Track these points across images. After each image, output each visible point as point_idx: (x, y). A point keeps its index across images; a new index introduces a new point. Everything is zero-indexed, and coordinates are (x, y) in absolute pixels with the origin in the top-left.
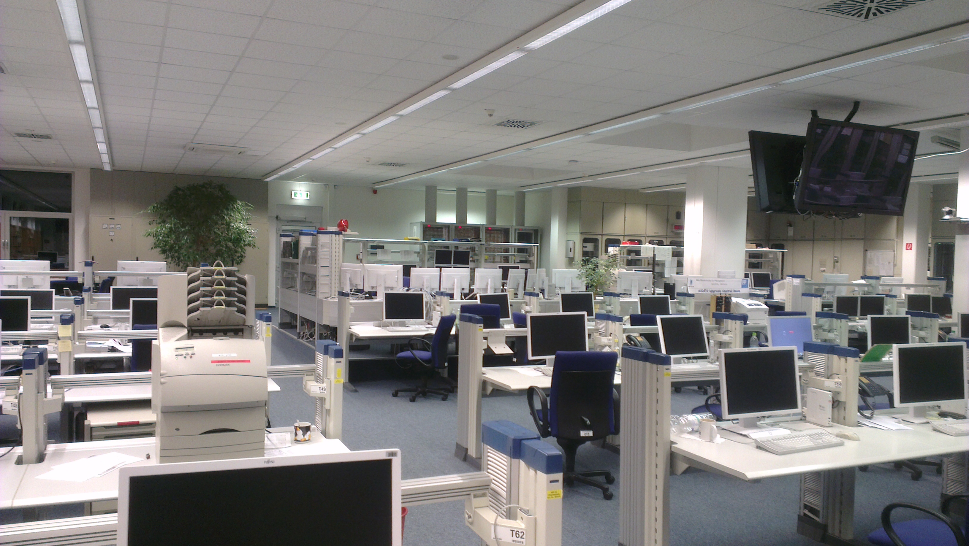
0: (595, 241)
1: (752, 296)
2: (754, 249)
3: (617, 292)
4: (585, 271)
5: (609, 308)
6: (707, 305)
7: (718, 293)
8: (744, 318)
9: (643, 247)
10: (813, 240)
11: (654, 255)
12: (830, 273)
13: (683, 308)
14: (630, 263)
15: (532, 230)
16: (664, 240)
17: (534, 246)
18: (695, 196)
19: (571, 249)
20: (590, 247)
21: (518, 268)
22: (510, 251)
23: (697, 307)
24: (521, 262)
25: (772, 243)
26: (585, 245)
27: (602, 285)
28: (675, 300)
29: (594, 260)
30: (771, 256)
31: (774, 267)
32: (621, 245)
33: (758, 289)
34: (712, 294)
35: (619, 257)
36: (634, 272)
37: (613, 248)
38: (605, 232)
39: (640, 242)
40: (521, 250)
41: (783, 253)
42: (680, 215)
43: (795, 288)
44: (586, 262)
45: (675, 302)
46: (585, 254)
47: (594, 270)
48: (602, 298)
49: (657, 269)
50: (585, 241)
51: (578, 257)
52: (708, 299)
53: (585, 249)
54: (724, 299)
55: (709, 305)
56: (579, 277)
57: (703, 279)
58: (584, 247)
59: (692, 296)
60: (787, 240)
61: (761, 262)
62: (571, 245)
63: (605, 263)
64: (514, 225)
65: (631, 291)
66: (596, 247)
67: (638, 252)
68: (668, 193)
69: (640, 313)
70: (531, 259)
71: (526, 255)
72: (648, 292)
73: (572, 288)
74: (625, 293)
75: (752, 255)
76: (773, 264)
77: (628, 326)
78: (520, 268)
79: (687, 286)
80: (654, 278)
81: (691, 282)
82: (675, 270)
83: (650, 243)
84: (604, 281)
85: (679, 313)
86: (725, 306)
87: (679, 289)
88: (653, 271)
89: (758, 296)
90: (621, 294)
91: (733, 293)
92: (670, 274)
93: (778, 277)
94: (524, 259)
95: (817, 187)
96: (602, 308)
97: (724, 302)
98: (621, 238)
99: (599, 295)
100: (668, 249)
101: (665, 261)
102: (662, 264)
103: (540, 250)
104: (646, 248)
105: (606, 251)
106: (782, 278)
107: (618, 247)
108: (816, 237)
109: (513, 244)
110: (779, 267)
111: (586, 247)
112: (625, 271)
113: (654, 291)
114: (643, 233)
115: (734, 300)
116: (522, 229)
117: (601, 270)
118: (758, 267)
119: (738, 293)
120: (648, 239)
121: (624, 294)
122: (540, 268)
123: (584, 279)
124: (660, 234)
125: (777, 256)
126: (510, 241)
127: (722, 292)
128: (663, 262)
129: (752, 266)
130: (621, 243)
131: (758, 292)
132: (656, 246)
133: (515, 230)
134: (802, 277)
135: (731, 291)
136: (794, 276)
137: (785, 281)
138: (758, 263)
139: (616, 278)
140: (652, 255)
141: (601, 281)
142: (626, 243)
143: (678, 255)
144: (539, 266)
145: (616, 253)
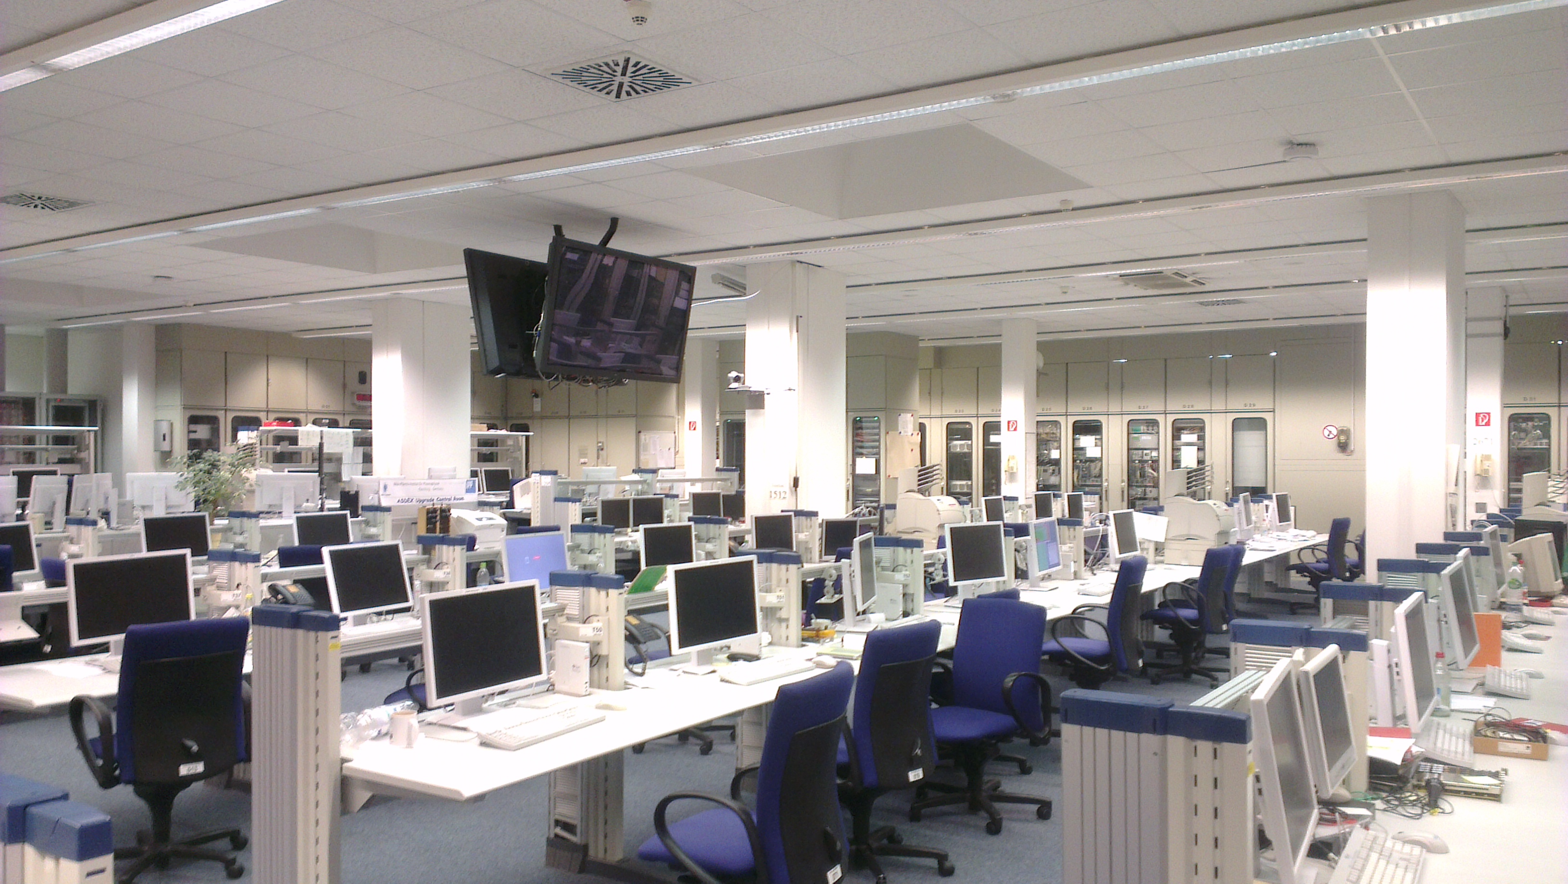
0: (213, 421)
1: (482, 504)
2: (483, 431)
3: (254, 510)
4: (191, 475)
5: (239, 539)
6: (413, 523)
7: (429, 503)
8: (470, 542)
9: (302, 431)
10: (569, 417)
11: (321, 445)
12: (594, 466)
13: (373, 531)
14: (280, 459)
15: (84, 401)
16: (339, 418)
17: (89, 431)
18: (388, 346)
19: (164, 436)
20: (202, 432)
21: (54, 473)
22: (37, 442)
23: (396, 528)
24: (61, 461)
25: (510, 423)
26: (193, 427)
27: (227, 499)
28: (360, 518)
29: (208, 454)
30: (510, 442)
31: (516, 458)
32: (261, 428)
33: (493, 494)
34: (421, 505)
35: (258, 449)
36: (286, 473)
37: (246, 432)
38: (230, 405)
39: (297, 422)
40: (60, 440)
41: (527, 437)
42: (364, 378)
43: (544, 489)
44: (194, 458)
45: (360, 522)
46: (193, 444)
47: (209, 472)
48: (226, 522)
49: (328, 468)
50: (194, 420)
51: (180, 449)
52: (414, 514)
53: (193, 436)
54: (439, 512)
55: (416, 523)
56: (181, 486)
57: (405, 482)
58: (190, 432)
59: (388, 509)
60: (531, 418)
61: (497, 453)
62: (165, 428)
63: (229, 460)
64: (45, 391)
65: (281, 506)
66: (215, 432)
67: (294, 440)
68: (343, 341)
69: (297, 543)
70: (83, 455)
71: (74, 449)
72: (311, 508)
73: (168, 507)
74: (269, 510)
75: (483, 442)
76: (514, 455)
77: (276, 568)
78: (59, 473)
79: (377, 493)
80: (322, 483)
81: (385, 488)
82: (360, 468)
83: (315, 423)
84: (229, 491)
85: (366, 540)
86: (441, 524)
87: (365, 500)
88: (320, 471)
89: (491, 505)
90: (262, 513)
91: (452, 502)
92: (351, 475)
93: (521, 474)
94: (68, 456)
95: (572, 340)
96: (226, 540)
97: (438, 518)
98: (262, 416)
99: (221, 517)
100: (347, 434)
101: (341, 454)
102: (337, 460)
103: (102, 438)
104: (308, 433)
105: (234, 438)
106: (527, 476)
107: (256, 432)
108: (572, 413)
109: (44, 427)
110: (522, 459)
111: (195, 432)
112: (269, 472)
113: (322, 505)
114: (303, 407)
115: (455, 513)
116: (61, 400)
117: (224, 473)
118: (492, 460)
119: (461, 501)
120: (312, 417)
121: (268, 513)
122: (103, 472)
123: (190, 489)
124: (333, 408)
125: (518, 443)
126: (37, 424)
127: (435, 501)
128: (339, 456)
129: (483, 458)
130: (263, 424)
131: (493, 499)
132: (325, 429)
133: (48, 401)
134: (555, 473)
135: (450, 500)
136: (542, 473)
137: (529, 480)
138: (491, 454)
139: (251, 485)
140: (318, 444)
141: (222, 492)
142: (270, 425)
143: (364, 442)
144: (100, 467)
145: (251, 441)
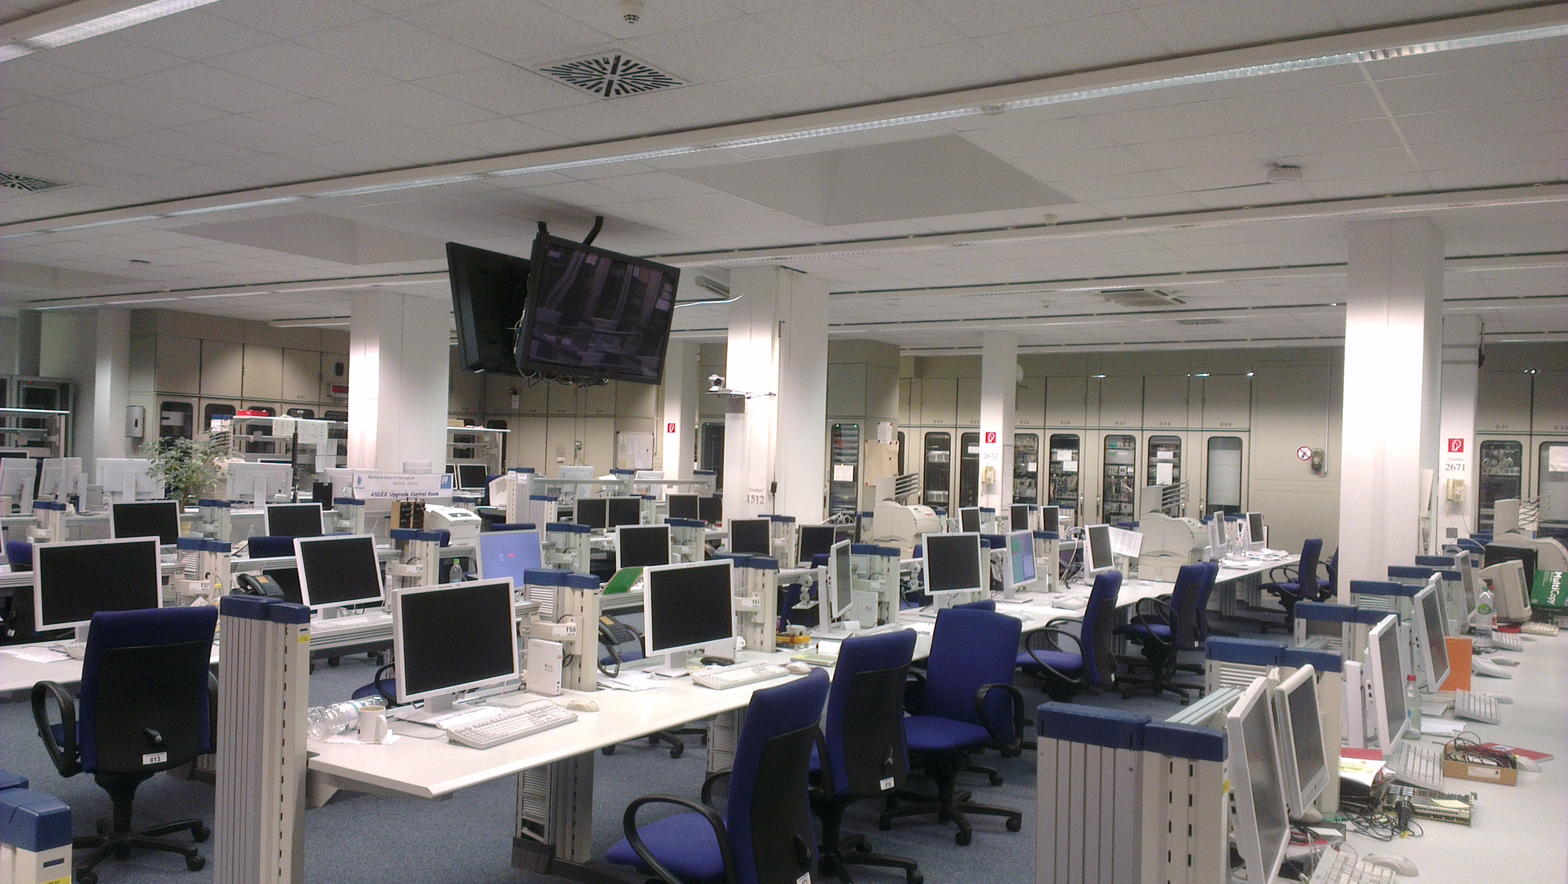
0: (186, 409)
1: (457, 501)
2: (461, 427)
3: (225, 499)
4: (163, 462)
5: (210, 528)
6: (386, 517)
7: (403, 497)
8: (444, 538)
9: (277, 420)
10: (547, 416)
11: (295, 436)
12: (571, 465)
13: (346, 523)
14: (253, 448)
15: (56, 384)
16: (315, 409)
17: (59, 414)
18: (366, 339)
19: (136, 421)
20: (175, 419)
21: (23, 455)
22: (7, 423)
23: (369, 522)
24: (31, 444)
25: (488, 419)
26: (166, 414)
27: (197, 487)
28: (332, 511)
29: (181, 442)
30: (487, 439)
31: (492, 455)
32: (234, 417)
33: (468, 491)
34: (395, 499)
35: (231, 438)
36: (259, 463)
37: (220, 420)
38: (204, 392)
39: (271, 412)
40: (30, 422)
41: (505, 434)
42: (342, 369)
43: (520, 486)
44: (166, 446)
45: (332, 515)
46: (165, 430)
47: (181, 460)
48: (197, 510)
49: (301, 459)
50: (167, 407)
51: (152, 435)
52: (387, 509)
53: (165, 423)
54: (413, 507)
55: (390, 517)
56: (151, 472)
57: (379, 475)
58: (162, 418)
59: (361, 502)
60: (510, 415)
61: (473, 449)
62: (137, 414)
63: (202, 448)
64: (16, 373)
65: (253, 496)
66: (188, 419)
67: (268, 430)
68: (321, 331)
69: (268, 534)
70: (53, 438)
71: (45, 432)
72: (283, 499)
73: (138, 493)
74: (241, 500)
75: (459, 438)
76: (491, 452)
77: (246, 558)
78: (28, 456)
79: (352, 486)
80: (295, 474)
81: (359, 481)
82: (334, 460)
83: (289, 413)
84: (201, 479)
85: (337, 532)
86: (414, 519)
87: (338, 492)
88: (293, 462)
89: (467, 501)
90: (233, 502)
91: (427, 496)
92: (325, 467)
93: (497, 472)
94: (39, 439)
95: (553, 338)
96: (196, 529)
97: (412, 512)
98: (236, 404)
99: (192, 505)
100: (322, 425)
101: (316, 445)
102: (312, 451)
103: (73, 423)
104: (283, 422)
105: (208, 426)
106: (504, 473)
107: (229, 420)
108: (550, 412)
109: (14, 409)
110: (499, 456)
111: (168, 418)
112: (243, 462)
113: (295, 496)
114: (278, 397)
115: (429, 508)
116: (33, 383)
117: (196, 461)
118: (468, 457)
119: (435, 497)
120: (287, 407)
121: (239, 502)
122: (73, 456)
123: (161, 476)
124: (307, 399)
125: (495, 440)
126: (7, 406)
127: (409, 496)
128: (314, 448)
129: (459, 454)
130: (237, 413)
131: (468, 495)
132: (300, 420)
133: (19, 383)
134: (531, 471)
135: (424, 495)
136: (519, 470)
137: (506, 477)
138: (468, 449)
139: (223, 474)
140: (292, 435)
141: (194, 480)
142: (244, 413)
143: (340, 435)
144: (71, 451)
145: (224, 430)
